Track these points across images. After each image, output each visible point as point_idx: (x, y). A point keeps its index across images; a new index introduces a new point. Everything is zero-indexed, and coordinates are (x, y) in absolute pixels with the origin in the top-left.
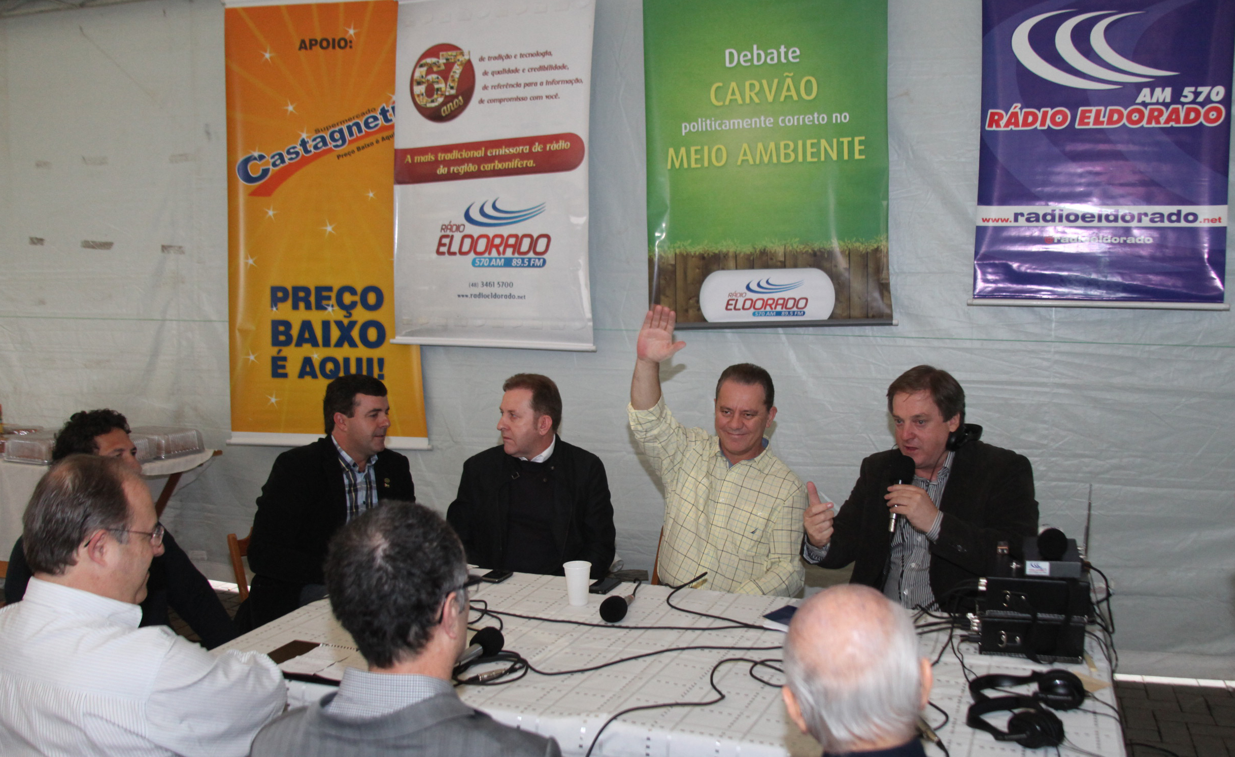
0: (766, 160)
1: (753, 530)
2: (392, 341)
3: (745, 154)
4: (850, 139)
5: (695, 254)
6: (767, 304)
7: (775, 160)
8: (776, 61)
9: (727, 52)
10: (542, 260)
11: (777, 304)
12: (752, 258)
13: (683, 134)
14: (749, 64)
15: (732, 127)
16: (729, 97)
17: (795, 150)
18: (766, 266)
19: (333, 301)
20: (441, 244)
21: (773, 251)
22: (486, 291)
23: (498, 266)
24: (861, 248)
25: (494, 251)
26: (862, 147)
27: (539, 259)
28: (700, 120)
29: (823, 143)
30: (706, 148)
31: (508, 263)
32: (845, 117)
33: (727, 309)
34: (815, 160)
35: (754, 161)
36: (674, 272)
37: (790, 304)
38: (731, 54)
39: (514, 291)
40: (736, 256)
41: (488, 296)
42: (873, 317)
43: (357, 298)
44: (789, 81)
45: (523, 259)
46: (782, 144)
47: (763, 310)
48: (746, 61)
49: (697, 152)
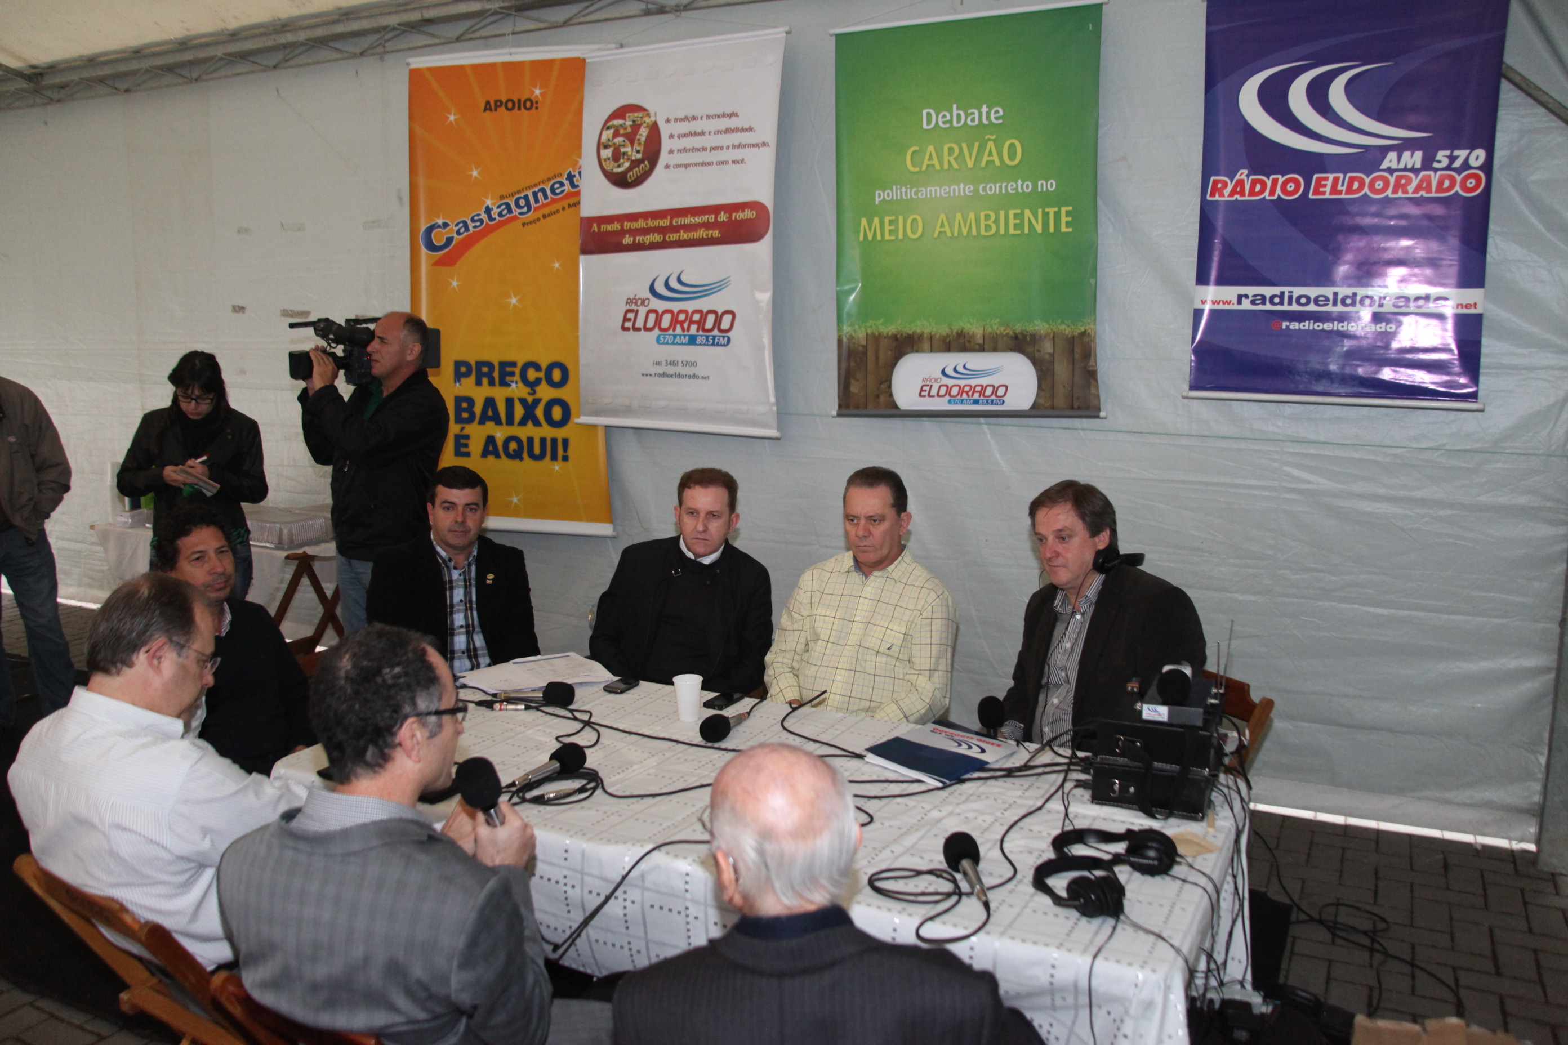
0: (965, 232)
1: (888, 646)
2: (577, 420)
3: (942, 225)
4: (1056, 209)
5: (888, 334)
6: (963, 392)
7: (974, 232)
8: (977, 122)
9: (925, 112)
10: (726, 339)
11: (974, 392)
12: (948, 340)
13: (877, 203)
14: (948, 126)
15: (928, 196)
16: (926, 162)
17: (997, 221)
18: (963, 349)
19: (517, 377)
20: (626, 319)
21: (971, 333)
22: (670, 370)
23: (682, 344)
24: (1067, 332)
25: (678, 327)
26: (1070, 219)
27: (724, 337)
28: (894, 188)
29: (1027, 213)
30: (901, 219)
31: (692, 341)
32: (1051, 185)
33: (920, 395)
34: (1018, 232)
35: (952, 234)
36: (865, 353)
37: (989, 391)
38: (929, 114)
39: (699, 371)
40: (931, 338)
41: (671, 376)
42: (1079, 408)
43: (541, 375)
44: (991, 144)
45: (707, 337)
46: (982, 215)
47: (959, 397)
48: (944, 123)
49: (891, 222)
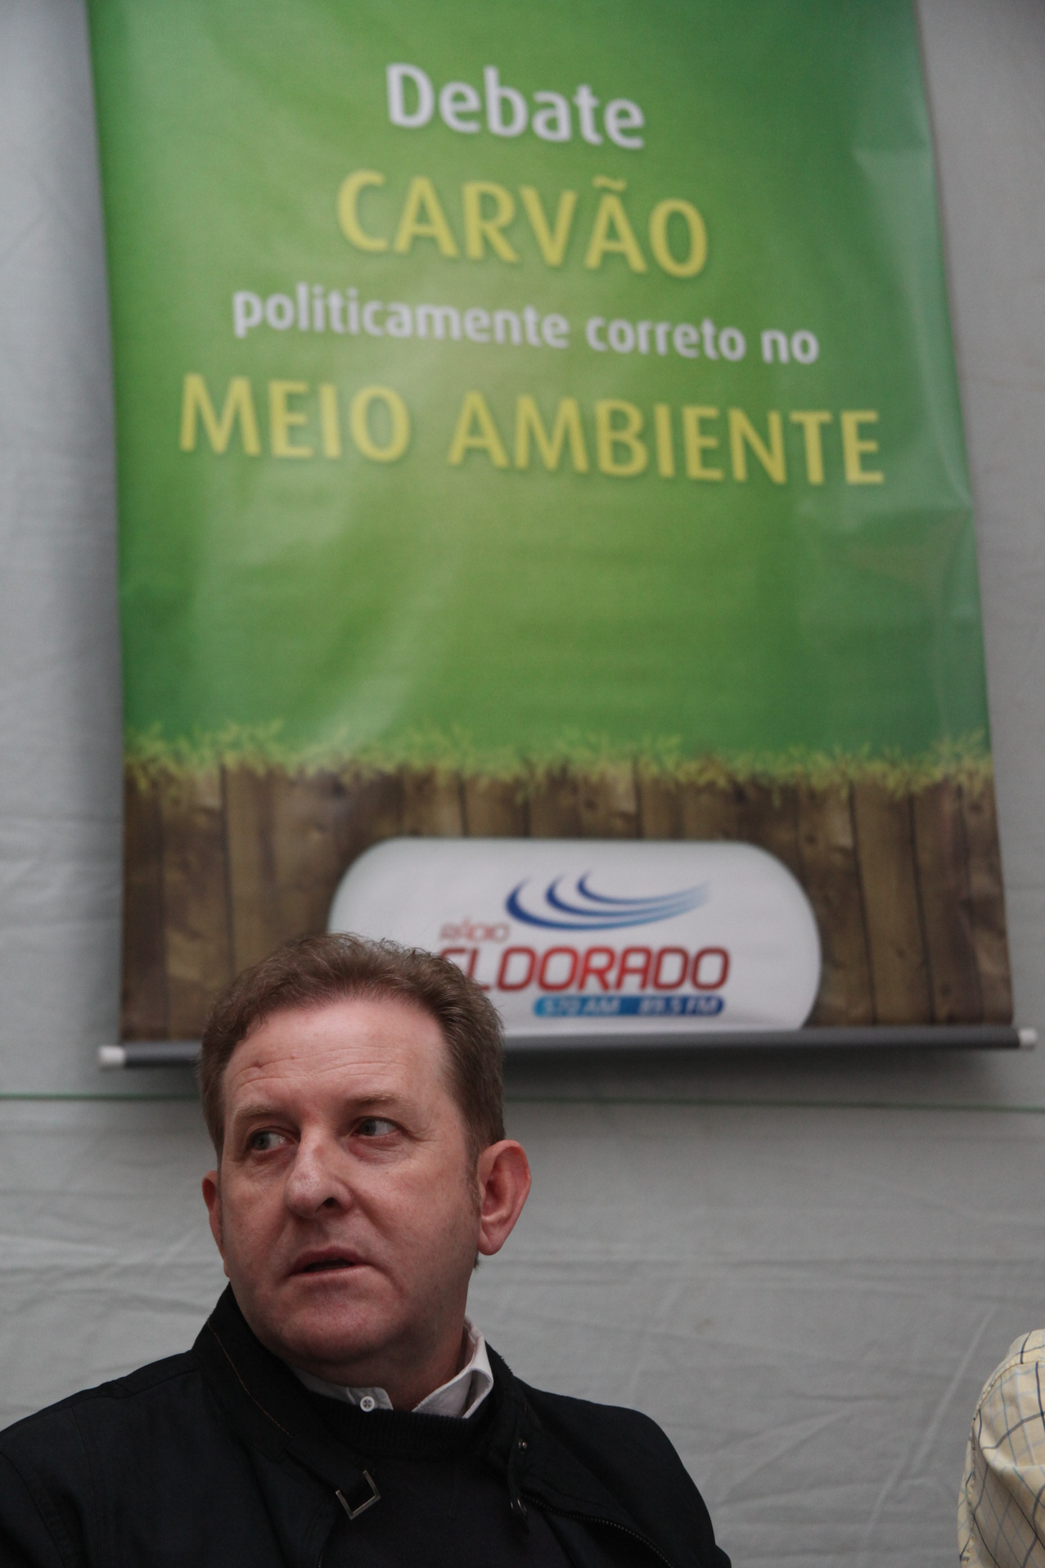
0: (550, 456)
3: (475, 429)
4: (825, 416)
5: (301, 771)
6: (587, 971)
7: (580, 461)
8: (564, 132)
9: (395, 74)
11: (624, 971)
12: (519, 798)
13: (241, 332)
14: (471, 127)
15: (421, 331)
16: (408, 227)
17: (647, 434)
18: (574, 829)
21: (594, 778)
24: (891, 782)
26: (871, 446)
28: (302, 291)
30: (328, 395)
32: (805, 347)
34: (715, 474)
35: (511, 458)
36: (220, 839)
37: (671, 969)
40: (462, 789)
42: (952, 1020)
44: (611, 206)
47: (573, 990)
48: (462, 116)
49: (293, 402)
